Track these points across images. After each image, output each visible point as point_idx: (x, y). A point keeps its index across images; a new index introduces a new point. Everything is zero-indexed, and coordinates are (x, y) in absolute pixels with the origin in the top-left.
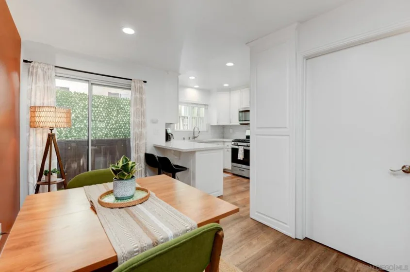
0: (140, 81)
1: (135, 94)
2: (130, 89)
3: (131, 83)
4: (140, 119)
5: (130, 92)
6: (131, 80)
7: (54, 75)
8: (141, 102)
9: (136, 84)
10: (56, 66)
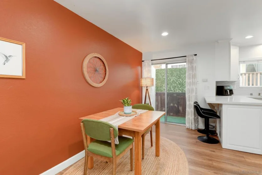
0: (191, 55)
1: (188, 65)
2: (186, 62)
3: (186, 58)
4: (191, 80)
5: (185, 64)
6: (186, 56)
7: (151, 64)
8: (192, 68)
9: (189, 58)
10: (152, 60)
